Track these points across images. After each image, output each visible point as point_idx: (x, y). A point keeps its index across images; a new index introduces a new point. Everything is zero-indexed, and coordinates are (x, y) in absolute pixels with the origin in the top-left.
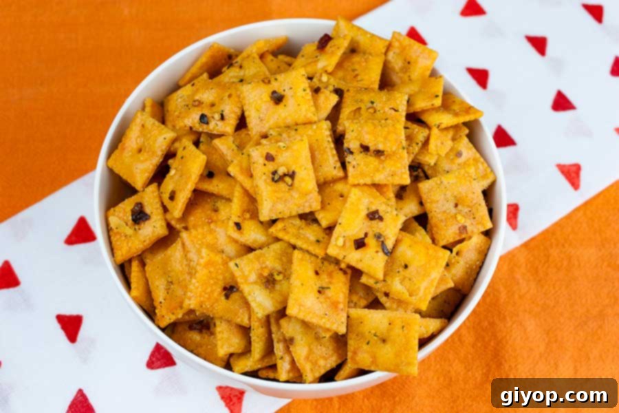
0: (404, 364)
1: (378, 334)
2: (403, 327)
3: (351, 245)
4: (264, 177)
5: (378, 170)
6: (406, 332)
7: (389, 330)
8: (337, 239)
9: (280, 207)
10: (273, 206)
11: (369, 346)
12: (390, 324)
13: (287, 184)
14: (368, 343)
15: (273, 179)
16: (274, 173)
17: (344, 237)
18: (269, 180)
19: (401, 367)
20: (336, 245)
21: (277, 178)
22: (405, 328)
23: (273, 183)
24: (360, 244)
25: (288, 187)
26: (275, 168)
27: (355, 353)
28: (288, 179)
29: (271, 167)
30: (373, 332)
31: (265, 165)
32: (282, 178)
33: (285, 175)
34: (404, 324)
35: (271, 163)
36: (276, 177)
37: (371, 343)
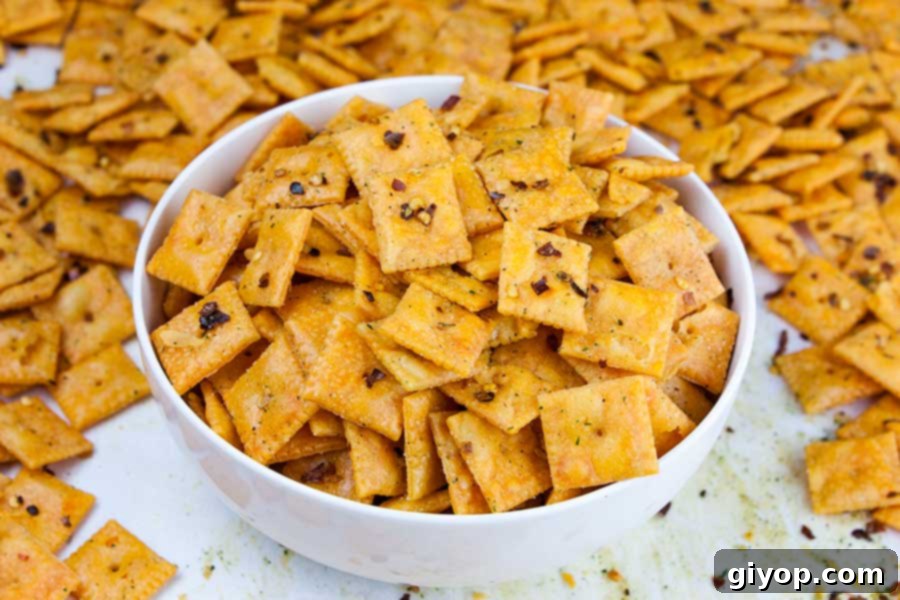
0: (637, 458)
1: (590, 421)
2: (624, 399)
3: (528, 293)
4: (389, 213)
5: (549, 204)
6: (630, 405)
7: (605, 413)
8: (506, 290)
9: (413, 253)
10: (402, 251)
11: (579, 448)
12: (604, 400)
13: (423, 223)
14: (577, 443)
15: (403, 216)
16: (405, 206)
17: (516, 285)
18: (397, 215)
19: (633, 465)
20: (508, 297)
21: (409, 215)
22: (627, 400)
23: (403, 221)
24: (541, 288)
25: (423, 228)
26: (406, 201)
27: (561, 464)
28: (424, 216)
29: (399, 199)
30: (582, 419)
31: (391, 195)
32: (414, 215)
33: (421, 210)
34: (624, 395)
35: (400, 193)
36: (408, 213)
37: (581, 442)
